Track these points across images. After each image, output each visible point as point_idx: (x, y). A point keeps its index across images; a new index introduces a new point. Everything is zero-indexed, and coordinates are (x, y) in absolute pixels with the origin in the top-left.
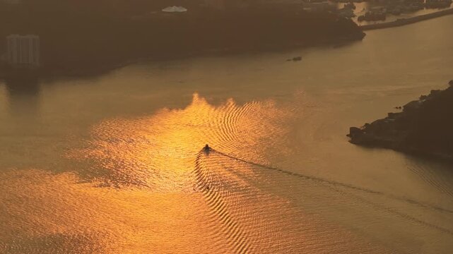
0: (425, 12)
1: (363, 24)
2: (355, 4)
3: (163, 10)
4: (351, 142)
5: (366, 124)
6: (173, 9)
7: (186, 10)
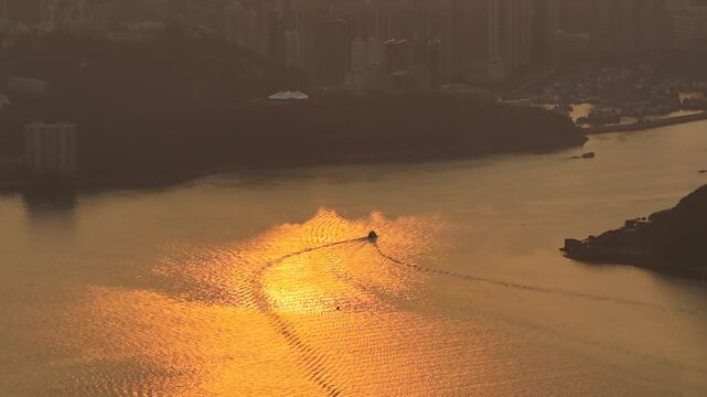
0: (682, 113)
1: (585, 126)
2: (573, 106)
3: (272, 97)
4: (567, 257)
5: (590, 237)
6: (287, 95)
7: (306, 96)
